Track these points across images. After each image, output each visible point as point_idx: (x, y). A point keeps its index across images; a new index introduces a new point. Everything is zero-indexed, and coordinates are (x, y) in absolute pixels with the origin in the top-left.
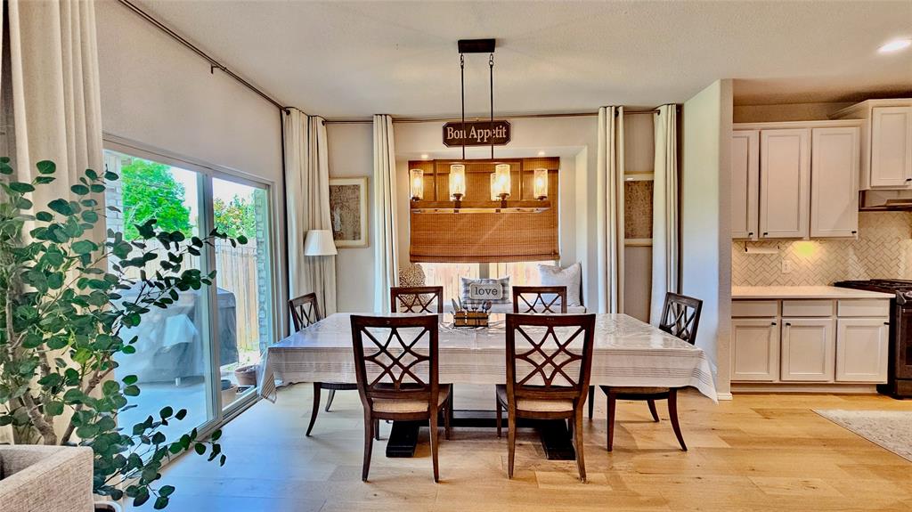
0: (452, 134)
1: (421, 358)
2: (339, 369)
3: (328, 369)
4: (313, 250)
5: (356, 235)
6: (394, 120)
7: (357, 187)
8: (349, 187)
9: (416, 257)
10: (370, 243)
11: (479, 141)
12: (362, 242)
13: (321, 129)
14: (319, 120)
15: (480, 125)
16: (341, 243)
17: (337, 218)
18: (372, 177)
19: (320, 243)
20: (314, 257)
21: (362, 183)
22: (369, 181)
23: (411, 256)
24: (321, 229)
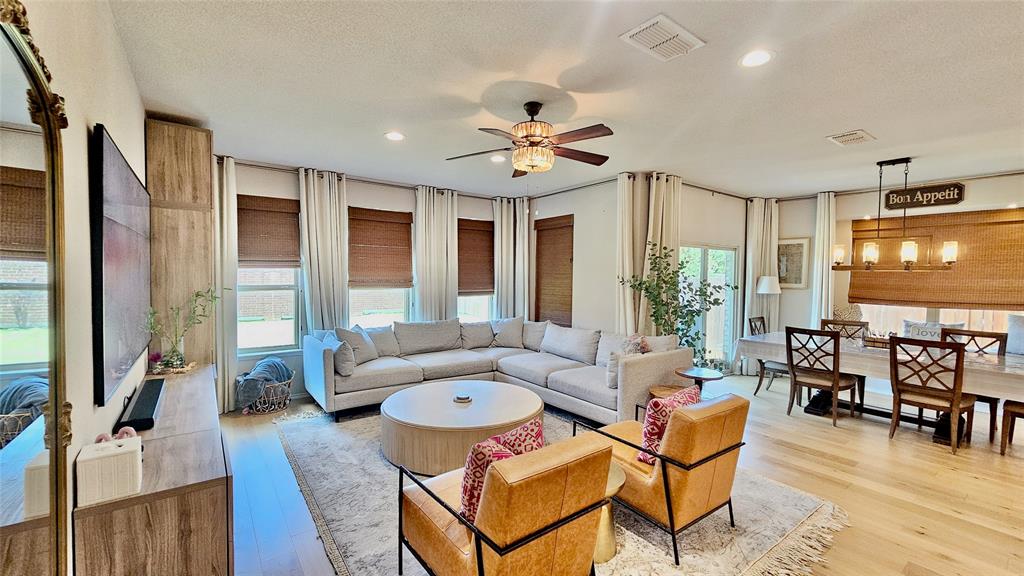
0: (894, 199)
1: (828, 354)
2: (777, 355)
3: (771, 353)
4: (763, 289)
5: (798, 280)
6: (837, 194)
7: (801, 245)
8: (794, 245)
9: (854, 299)
10: (809, 285)
11: (925, 203)
12: (802, 285)
13: (775, 207)
14: (774, 201)
15: (925, 190)
16: (784, 285)
17: (783, 267)
18: (814, 237)
19: (769, 285)
20: (763, 295)
21: (805, 242)
22: (811, 240)
23: (850, 297)
24: (770, 275)
